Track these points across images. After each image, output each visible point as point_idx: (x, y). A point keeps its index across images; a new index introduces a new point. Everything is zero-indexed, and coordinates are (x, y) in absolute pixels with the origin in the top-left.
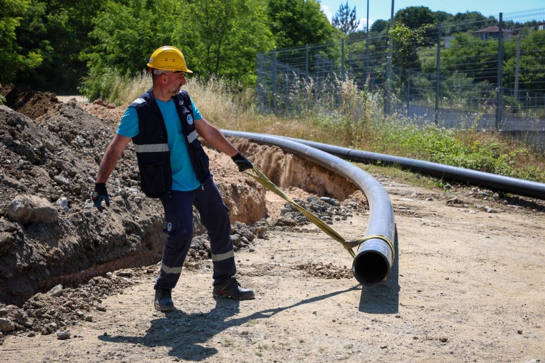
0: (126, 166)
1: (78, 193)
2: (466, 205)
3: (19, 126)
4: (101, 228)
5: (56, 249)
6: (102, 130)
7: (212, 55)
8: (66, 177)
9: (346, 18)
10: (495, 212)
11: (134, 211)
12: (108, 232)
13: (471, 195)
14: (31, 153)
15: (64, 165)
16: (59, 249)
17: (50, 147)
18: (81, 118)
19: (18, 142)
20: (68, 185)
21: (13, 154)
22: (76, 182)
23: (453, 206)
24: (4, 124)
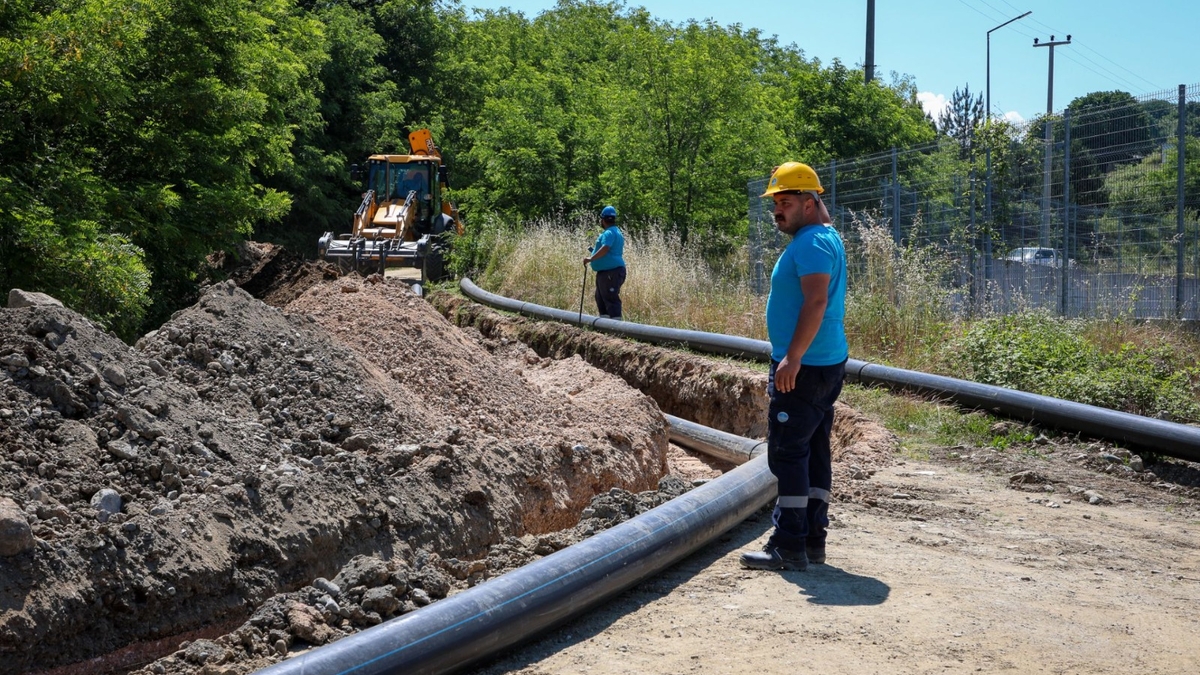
0: (319, 411)
1: (153, 477)
2: (1048, 487)
3: (52, 336)
4: (162, 559)
5: (15, 613)
6: (281, 337)
7: (677, 186)
8: (133, 442)
9: (966, 115)
10: (1108, 503)
11: (270, 516)
12: (176, 567)
13: (1081, 459)
14: (65, 393)
15: (132, 418)
16: (23, 614)
17: (114, 379)
18: (241, 314)
19: (41, 370)
20: (135, 459)
21: (23, 395)
22: (155, 453)
23: (1020, 489)
24: (19, 332)
